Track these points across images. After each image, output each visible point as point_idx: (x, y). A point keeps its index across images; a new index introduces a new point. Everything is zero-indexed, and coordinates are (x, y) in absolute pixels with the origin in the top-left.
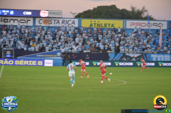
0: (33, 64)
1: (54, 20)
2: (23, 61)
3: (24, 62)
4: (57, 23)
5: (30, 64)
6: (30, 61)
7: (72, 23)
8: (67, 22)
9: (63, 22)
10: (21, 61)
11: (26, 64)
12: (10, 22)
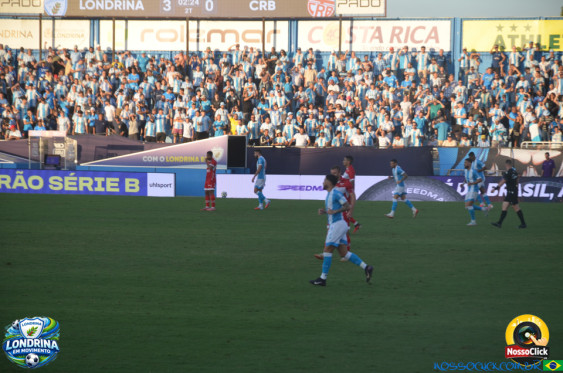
0: (109, 189)
1: (361, 28)
4: (373, 37)
5: (99, 189)
6: (96, 179)
7: (429, 37)
8: (411, 35)
9: (393, 35)
12: (209, 40)
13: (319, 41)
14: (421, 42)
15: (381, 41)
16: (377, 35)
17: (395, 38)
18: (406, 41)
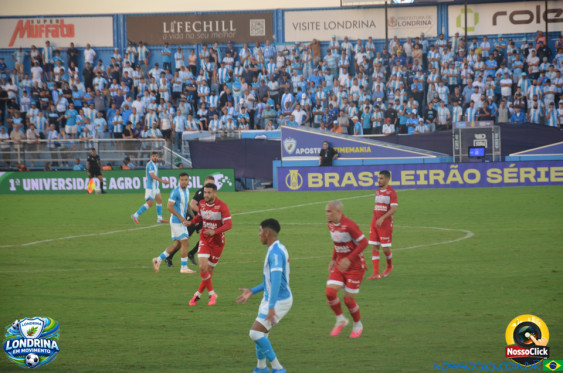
2: (516, 170)
3: (518, 173)
10: (506, 170)
11: (527, 179)
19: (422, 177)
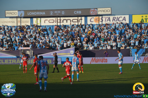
1: (104, 18)
4: (108, 20)
7: (123, 20)
8: (118, 19)
10: (31, 60)
12: (63, 22)
13: (93, 22)
14: (121, 21)
15: (110, 21)
16: (109, 19)
17: (114, 20)
18: (117, 21)
19: (10, 61)
